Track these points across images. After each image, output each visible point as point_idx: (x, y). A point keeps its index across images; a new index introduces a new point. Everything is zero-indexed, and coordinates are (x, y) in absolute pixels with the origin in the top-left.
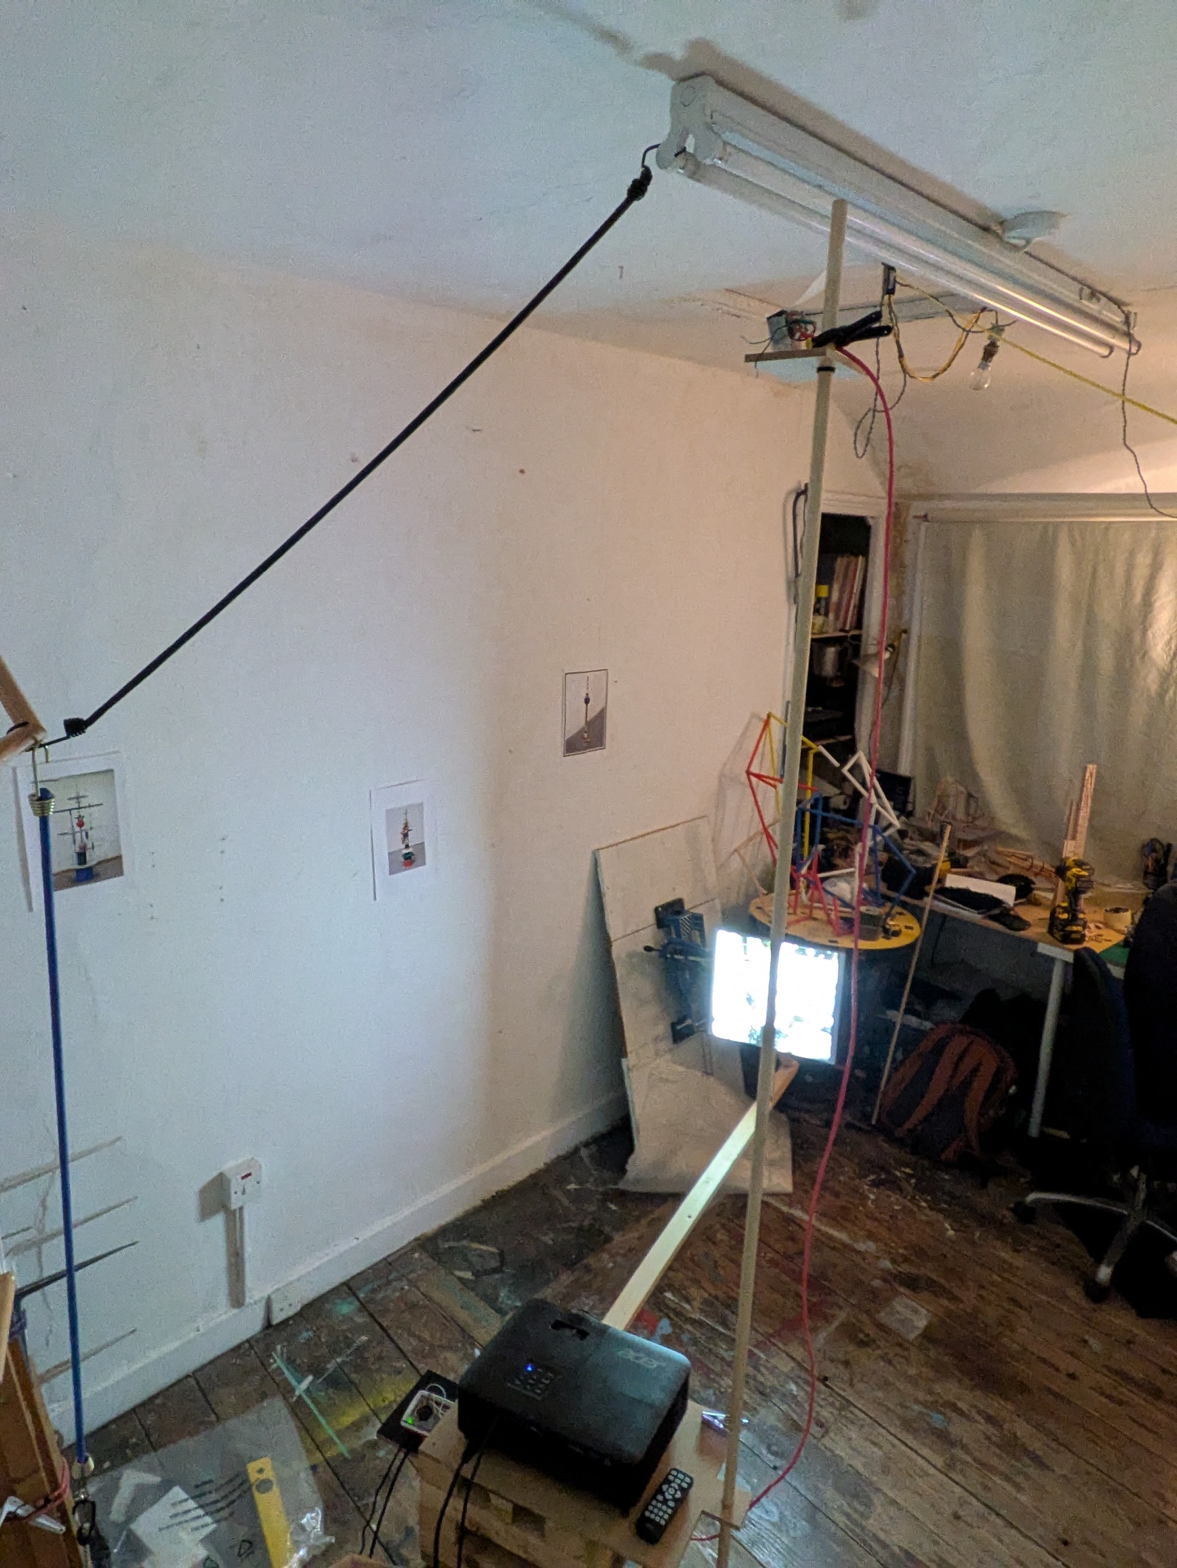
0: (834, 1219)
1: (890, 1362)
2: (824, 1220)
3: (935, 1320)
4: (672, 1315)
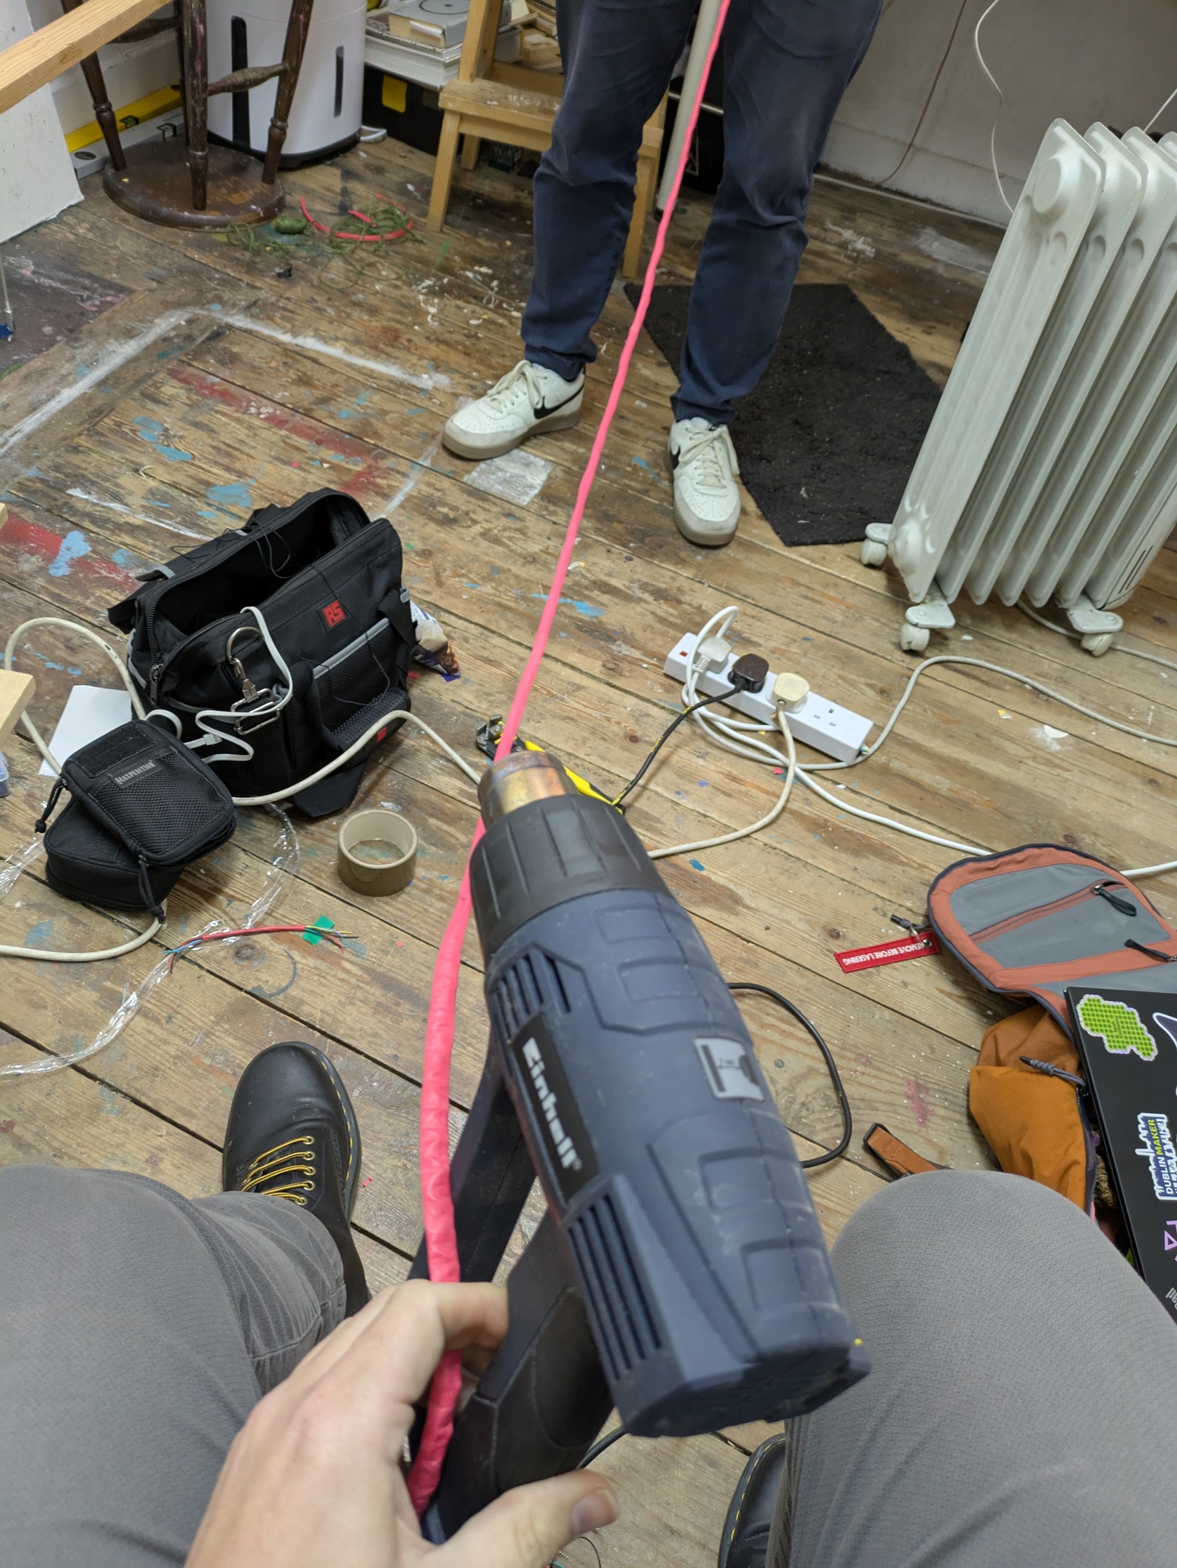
3: (559, 473)
4: (86, 524)
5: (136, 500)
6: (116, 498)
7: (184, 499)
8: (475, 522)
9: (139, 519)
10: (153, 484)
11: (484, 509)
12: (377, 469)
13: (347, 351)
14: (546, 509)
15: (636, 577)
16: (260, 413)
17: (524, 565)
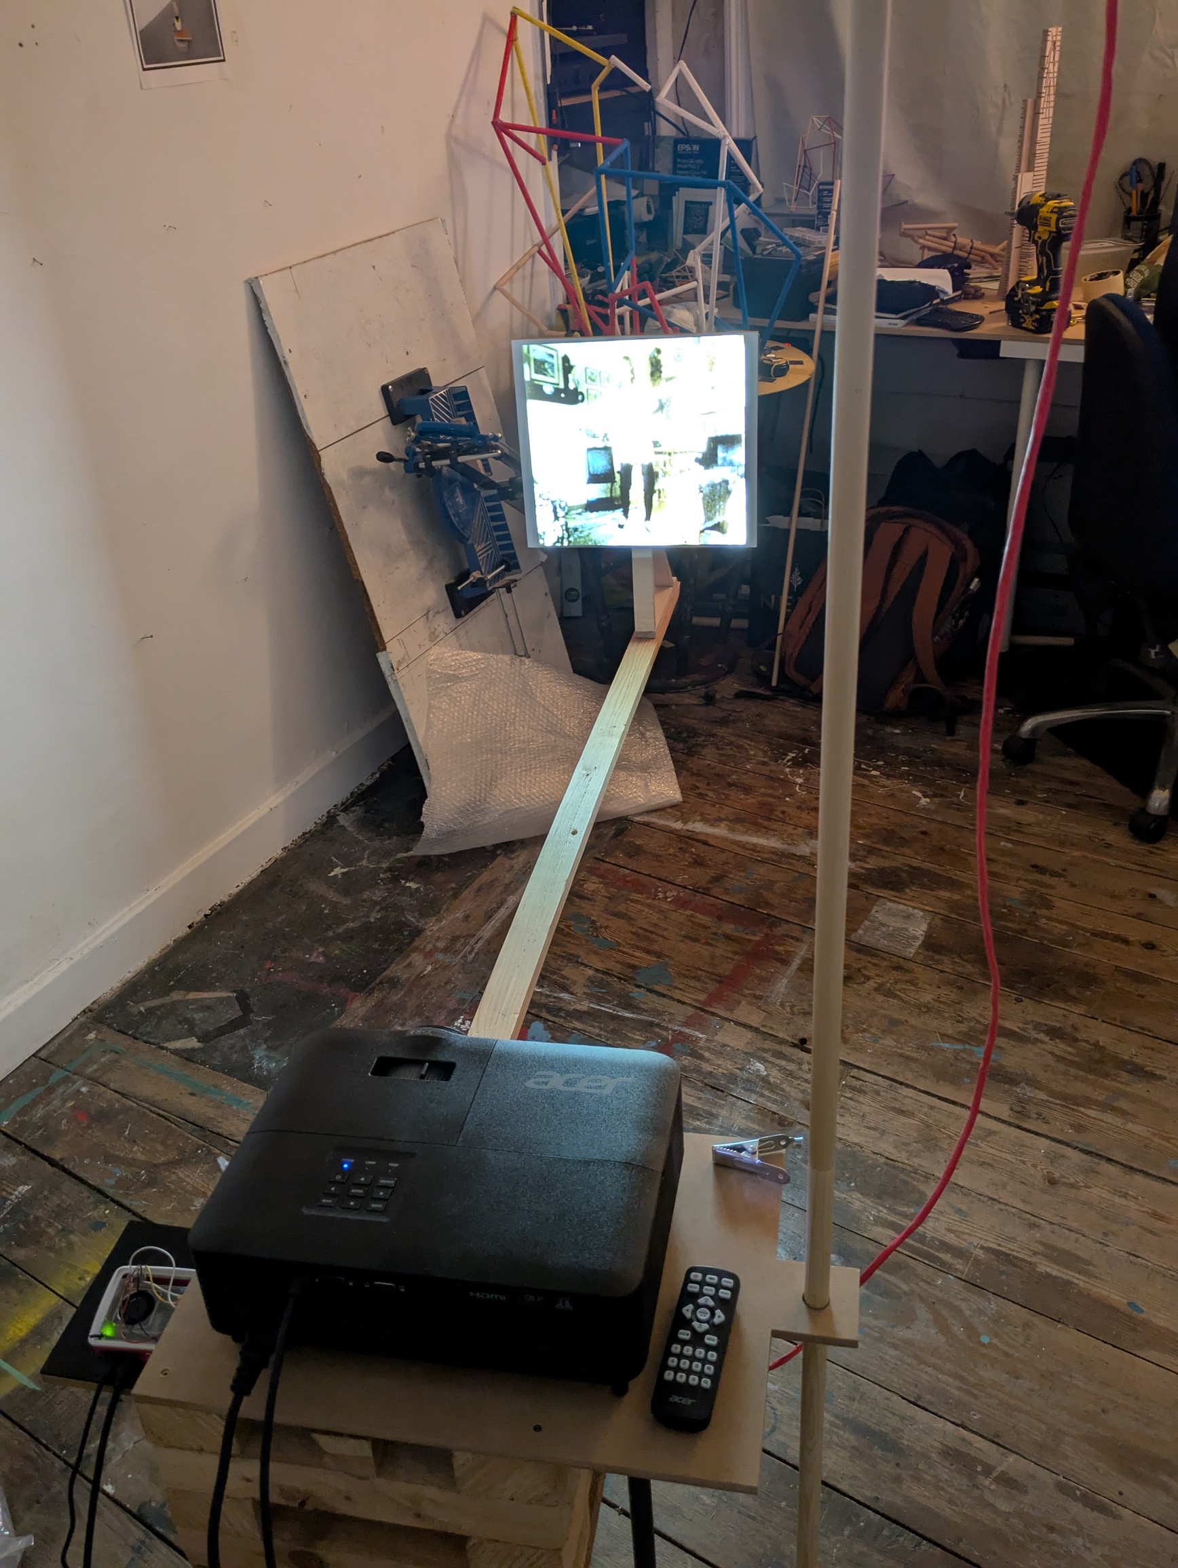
0: (755, 823)
1: (890, 994)
2: (738, 826)
3: (938, 922)
4: (544, 1014)
5: (579, 989)
6: (565, 989)
7: (617, 985)
8: (868, 978)
9: (584, 1006)
10: (590, 972)
11: (875, 965)
12: (774, 937)
13: (731, 830)
14: (932, 959)
15: (1029, 1018)
16: (666, 898)
17: (919, 1015)
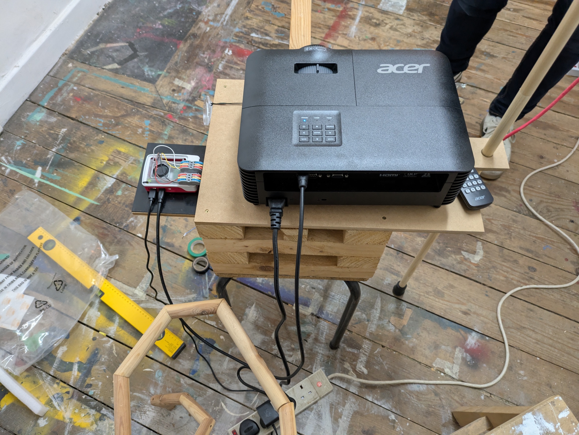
1: (396, 30)
4: (261, 46)
5: (273, 34)
6: (267, 35)
7: (288, 32)
8: (386, 24)
9: (277, 41)
10: (276, 27)
11: (388, 18)
12: (347, 8)
14: (410, 14)
17: (408, 38)
